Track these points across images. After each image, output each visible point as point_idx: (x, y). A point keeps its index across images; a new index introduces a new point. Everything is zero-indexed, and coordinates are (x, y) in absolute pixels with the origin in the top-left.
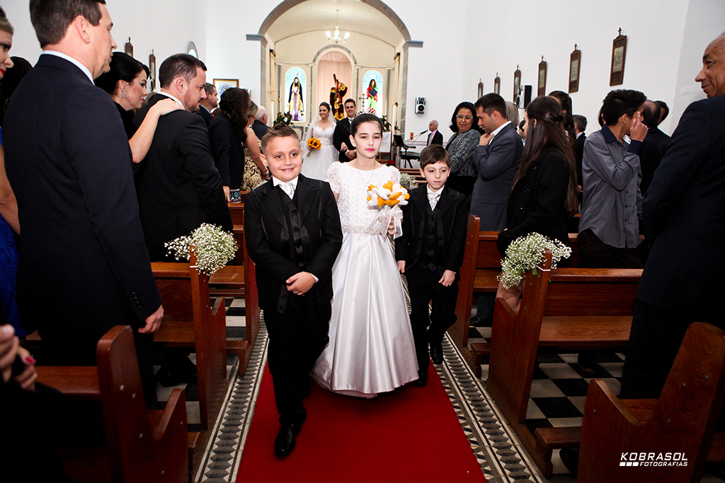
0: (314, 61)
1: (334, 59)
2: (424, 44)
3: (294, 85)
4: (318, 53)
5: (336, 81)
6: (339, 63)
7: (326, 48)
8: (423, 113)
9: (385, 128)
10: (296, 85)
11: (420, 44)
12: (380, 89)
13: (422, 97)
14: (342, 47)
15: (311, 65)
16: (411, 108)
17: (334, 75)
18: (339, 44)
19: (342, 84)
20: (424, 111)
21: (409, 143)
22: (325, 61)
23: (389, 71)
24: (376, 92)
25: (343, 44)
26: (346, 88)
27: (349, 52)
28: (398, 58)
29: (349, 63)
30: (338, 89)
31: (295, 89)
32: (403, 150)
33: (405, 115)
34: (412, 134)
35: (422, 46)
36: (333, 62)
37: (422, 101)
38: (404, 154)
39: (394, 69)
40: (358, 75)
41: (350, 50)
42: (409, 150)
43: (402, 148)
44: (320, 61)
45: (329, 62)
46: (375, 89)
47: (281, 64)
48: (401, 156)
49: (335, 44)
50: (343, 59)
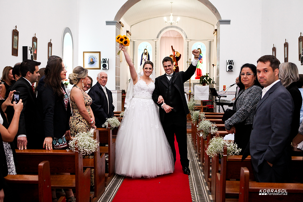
0: (158, 37)
1: (172, 36)
2: (231, 22)
3: (144, 54)
4: (160, 32)
5: (173, 50)
6: (176, 38)
7: (166, 28)
8: (232, 71)
9: (208, 82)
10: (146, 54)
11: (228, 22)
12: (204, 55)
13: (231, 60)
14: (177, 27)
15: (155, 40)
16: (224, 67)
17: (172, 46)
18: (173, 25)
19: (177, 53)
20: (233, 69)
21: (223, 93)
22: (166, 37)
23: (210, 42)
24: (202, 57)
25: (176, 24)
26: (180, 55)
27: (182, 30)
28: (216, 33)
29: (182, 37)
30: (174, 56)
31: (145, 57)
32: (218, 99)
33: (219, 73)
34: (224, 87)
35: (229, 23)
36: (171, 37)
37: (231, 62)
38: (218, 101)
39: (213, 40)
40: (188, 46)
41: (182, 29)
42: (222, 98)
43: (217, 97)
44: (162, 37)
45: (168, 37)
46: (201, 55)
47: (135, 40)
48: (216, 103)
49: (170, 25)
50: (178, 36)
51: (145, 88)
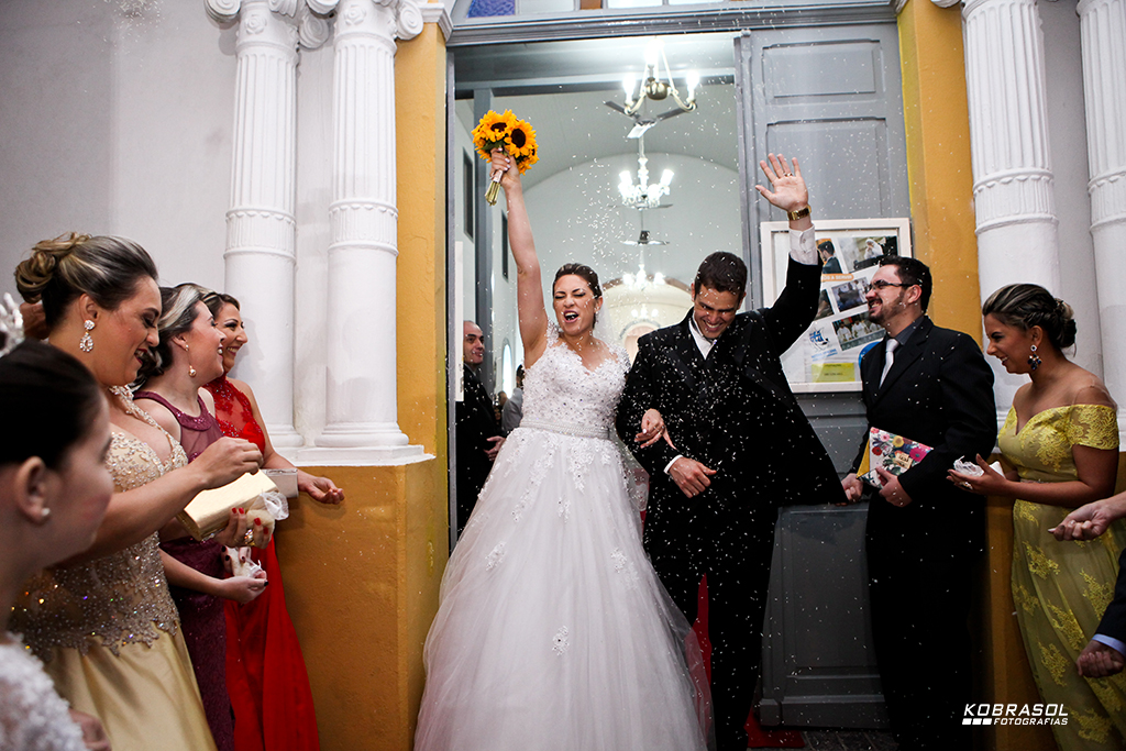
51: (574, 386)
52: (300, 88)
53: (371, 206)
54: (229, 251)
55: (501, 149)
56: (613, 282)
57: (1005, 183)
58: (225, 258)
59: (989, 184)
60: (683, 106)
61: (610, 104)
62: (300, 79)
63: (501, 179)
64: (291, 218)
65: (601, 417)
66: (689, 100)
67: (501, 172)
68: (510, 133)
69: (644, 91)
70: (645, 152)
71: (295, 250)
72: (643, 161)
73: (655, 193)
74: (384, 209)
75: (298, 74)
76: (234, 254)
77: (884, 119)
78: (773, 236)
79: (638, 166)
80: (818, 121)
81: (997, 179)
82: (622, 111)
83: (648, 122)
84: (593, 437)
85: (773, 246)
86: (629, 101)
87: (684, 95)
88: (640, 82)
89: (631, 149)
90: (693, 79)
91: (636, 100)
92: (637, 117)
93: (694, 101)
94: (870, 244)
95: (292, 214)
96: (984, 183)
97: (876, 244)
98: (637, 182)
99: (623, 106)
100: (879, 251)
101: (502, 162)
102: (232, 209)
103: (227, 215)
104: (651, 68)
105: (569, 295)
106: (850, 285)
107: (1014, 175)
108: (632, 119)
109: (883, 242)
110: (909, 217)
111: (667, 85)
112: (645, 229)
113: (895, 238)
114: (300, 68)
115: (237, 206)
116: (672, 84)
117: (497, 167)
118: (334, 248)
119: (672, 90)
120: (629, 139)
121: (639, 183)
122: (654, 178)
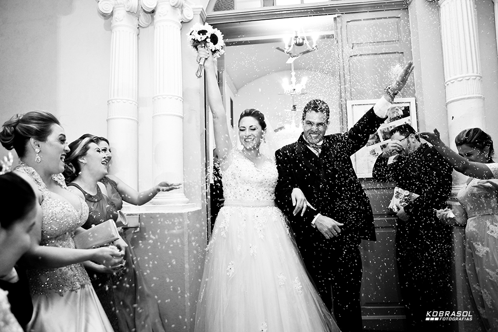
51: (252, 179)
52: (139, 45)
53: (171, 97)
54: (109, 118)
55: (203, 45)
56: (281, 128)
57: (459, 81)
58: (107, 121)
59: (452, 81)
60: (311, 49)
61: (278, 48)
62: (139, 41)
63: (204, 63)
64: (136, 103)
65: (269, 194)
66: (314, 46)
67: (204, 59)
68: (209, 37)
69: (293, 42)
70: (294, 69)
71: (138, 116)
72: (293, 73)
73: (299, 88)
74: (177, 98)
75: (138, 39)
76: (111, 119)
77: (403, 53)
78: (352, 107)
79: (291, 76)
80: (372, 54)
81: (456, 79)
82: (283, 51)
83: (295, 56)
84: (266, 206)
85: (353, 111)
86: (287, 47)
87: (311, 44)
88: (292, 38)
89: (288, 68)
90: (315, 37)
91: (290, 46)
92: (290, 54)
93: (316, 46)
94: (397, 109)
95: (136, 101)
96: (449, 81)
97: (400, 110)
98: (291, 83)
99: (284, 49)
100: (401, 113)
101: (204, 53)
102: (110, 99)
103: (108, 102)
104: (296, 32)
105: (247, 129)
106: (388, 129)
107: (463, 77)
108: (288, 55)
109: (403, 109)
110: (415, 97)
111: (303, 39)
112: (294, 104)
113: (408, 107)
114: (139, 36)
115: (112, 98)
116: (306, 39)
117: (201, 56)
118: (156, 116)
119: (306, 42)
120: (287, 64)
121: (292, 83)
122: (298, 81)
